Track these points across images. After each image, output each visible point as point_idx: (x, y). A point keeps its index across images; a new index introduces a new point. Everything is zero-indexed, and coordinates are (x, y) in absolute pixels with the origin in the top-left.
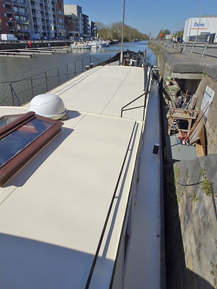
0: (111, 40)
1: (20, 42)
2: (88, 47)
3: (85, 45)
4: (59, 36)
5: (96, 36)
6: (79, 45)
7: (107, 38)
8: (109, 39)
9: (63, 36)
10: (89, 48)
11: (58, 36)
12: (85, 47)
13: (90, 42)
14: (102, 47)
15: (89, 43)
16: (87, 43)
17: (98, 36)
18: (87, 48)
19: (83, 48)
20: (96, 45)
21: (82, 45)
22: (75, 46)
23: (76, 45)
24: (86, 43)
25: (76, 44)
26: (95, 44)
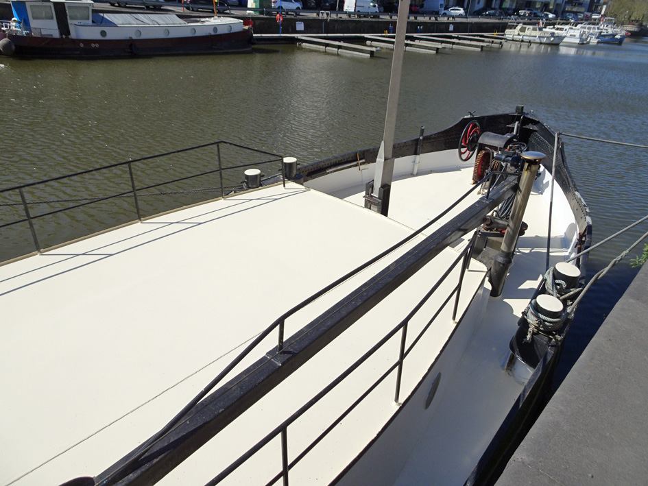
0: (641, 25)
1: (381, 17)
2: (552, 39)
3: (546, 35)
4: (497, 7)
5: (600, 13)
6: (527, 32)
7: (633, 18)
8: (637, 21)
9: (508, 6)
10: (555, 44)
11: (493, 6)
12: (545, 40)
13: (567, 27)
14: (598, 42)
15: (562, 29)
16: (558, 29)
17: (603, 13)
18: (548, 42)
19: (538, 41)
20: (581, 35)
21: (538, 33)
22: (519, 35)
23: (521, 33)
24: (554, 28)
25: (523, 30)
26: (577, 33)
